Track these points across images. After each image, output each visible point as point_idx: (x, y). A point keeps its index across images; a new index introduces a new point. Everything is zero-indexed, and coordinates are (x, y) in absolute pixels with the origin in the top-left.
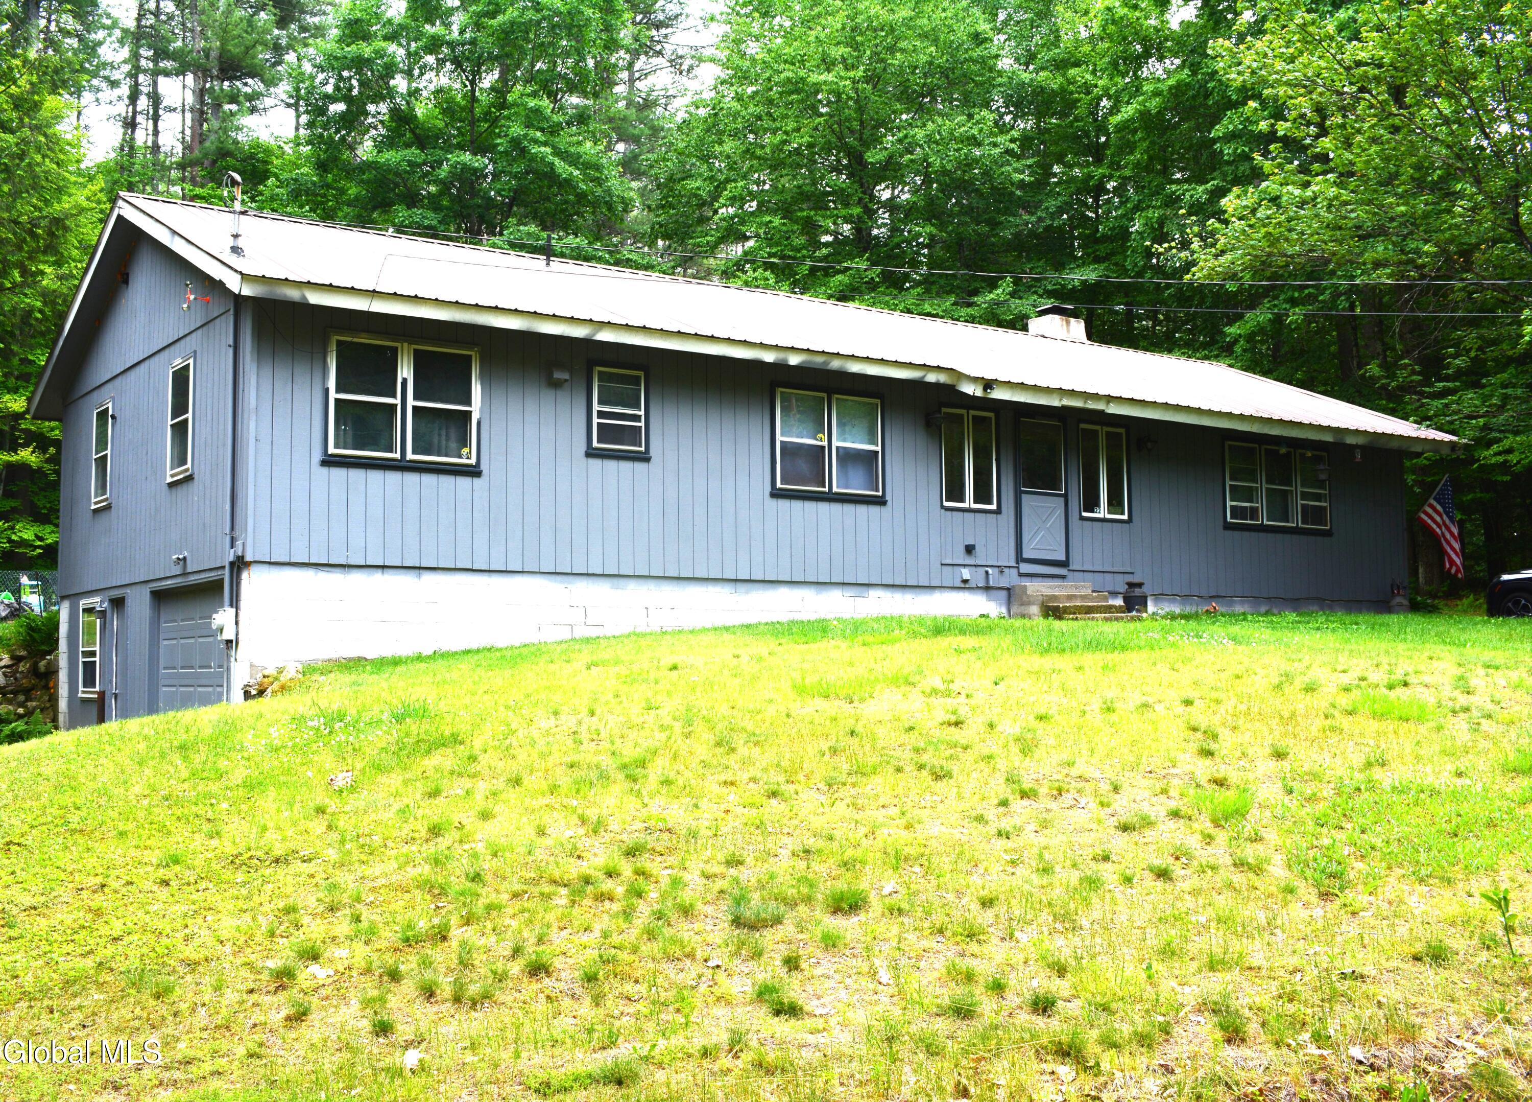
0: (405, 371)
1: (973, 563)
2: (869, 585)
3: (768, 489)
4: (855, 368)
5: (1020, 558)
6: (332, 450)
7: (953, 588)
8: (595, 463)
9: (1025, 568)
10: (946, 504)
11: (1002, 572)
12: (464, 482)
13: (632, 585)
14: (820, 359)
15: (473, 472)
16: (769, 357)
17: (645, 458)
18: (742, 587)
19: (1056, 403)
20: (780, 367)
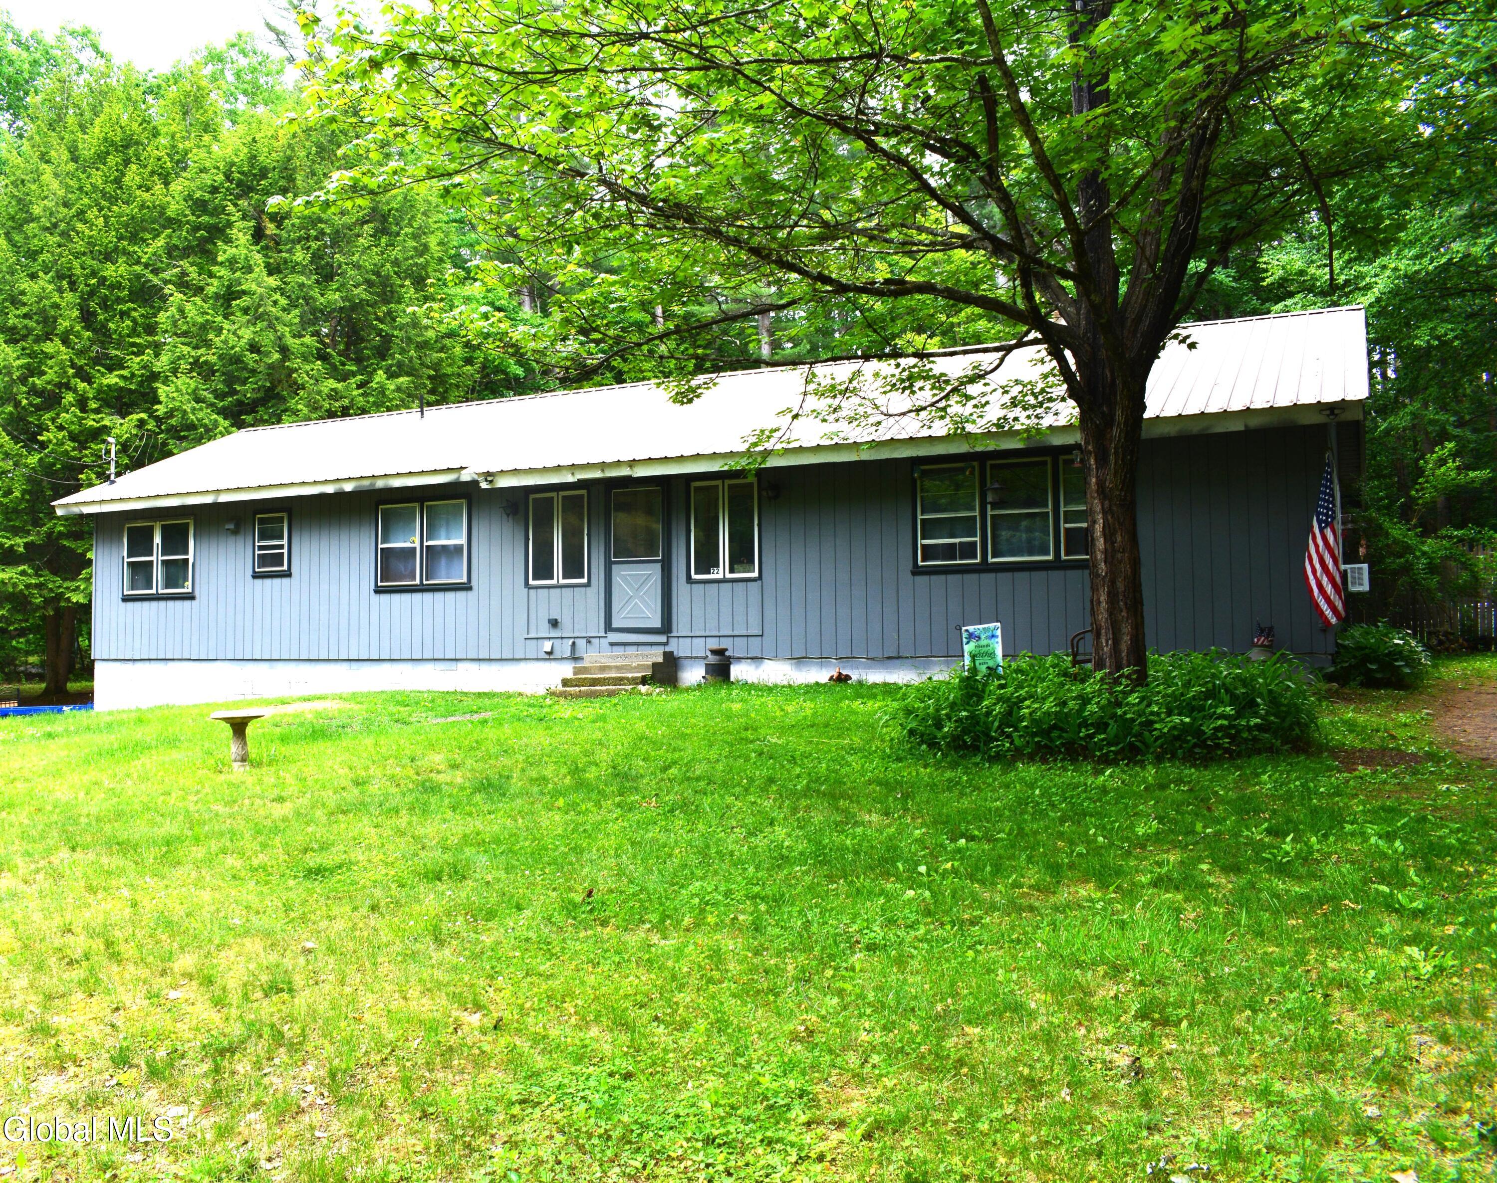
0: (157, 539)
1: (559, 635)
2: (457, 661)
3: (373, 587)
4: (397, 483)
5: (609, 627)
6: (126, 592)
7: (538, 660)
8: (258, 583)
9: (614, 637)
10: (531, 583)
11: (589, 642)
12: (187, 603)
13: (280, 665)
14: (366, 483)
15: (190, 597)
16: (330, 489)
17: (288, 574)
18: (354, 665)
19: (569, 478)
20: (340, 495)
